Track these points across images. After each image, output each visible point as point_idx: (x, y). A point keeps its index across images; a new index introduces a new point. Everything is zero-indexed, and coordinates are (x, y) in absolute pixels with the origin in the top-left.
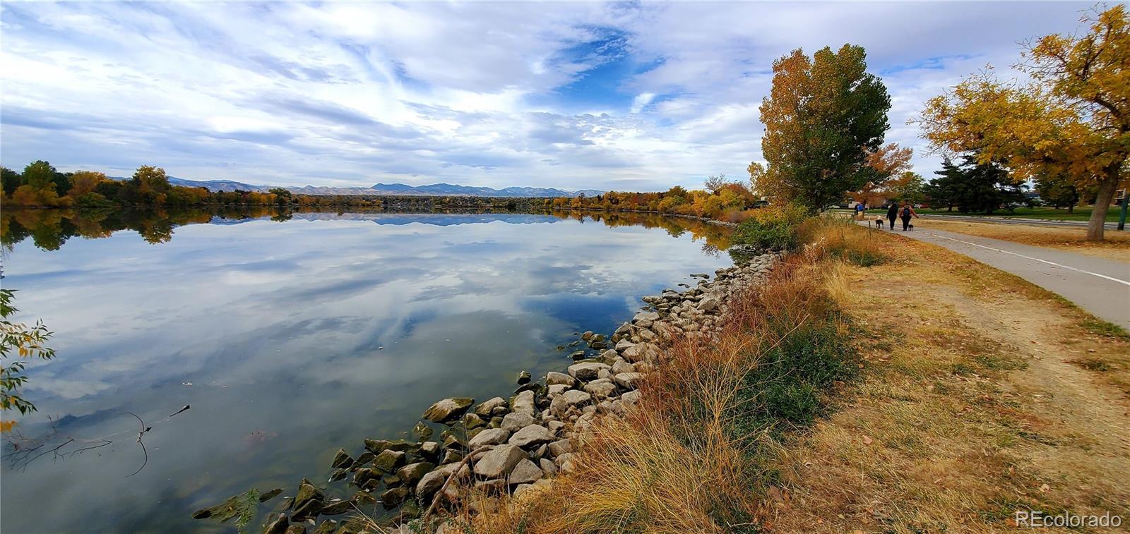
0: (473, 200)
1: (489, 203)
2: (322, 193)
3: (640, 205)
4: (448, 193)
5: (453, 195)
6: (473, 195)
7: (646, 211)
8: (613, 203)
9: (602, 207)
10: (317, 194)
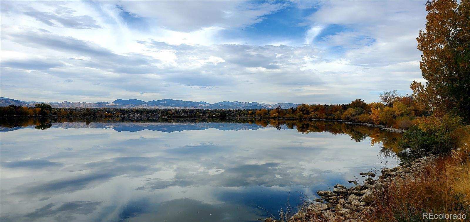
0: (192, 112)
1: (205, 114)
2: (75, 107)
3: (327, 115)
4: (173, 106)
5: (176, 108)
6: (193, 108)
7: (331, 120)
8: (305, 114)
9: (295, 116)
10: (71, 107)
